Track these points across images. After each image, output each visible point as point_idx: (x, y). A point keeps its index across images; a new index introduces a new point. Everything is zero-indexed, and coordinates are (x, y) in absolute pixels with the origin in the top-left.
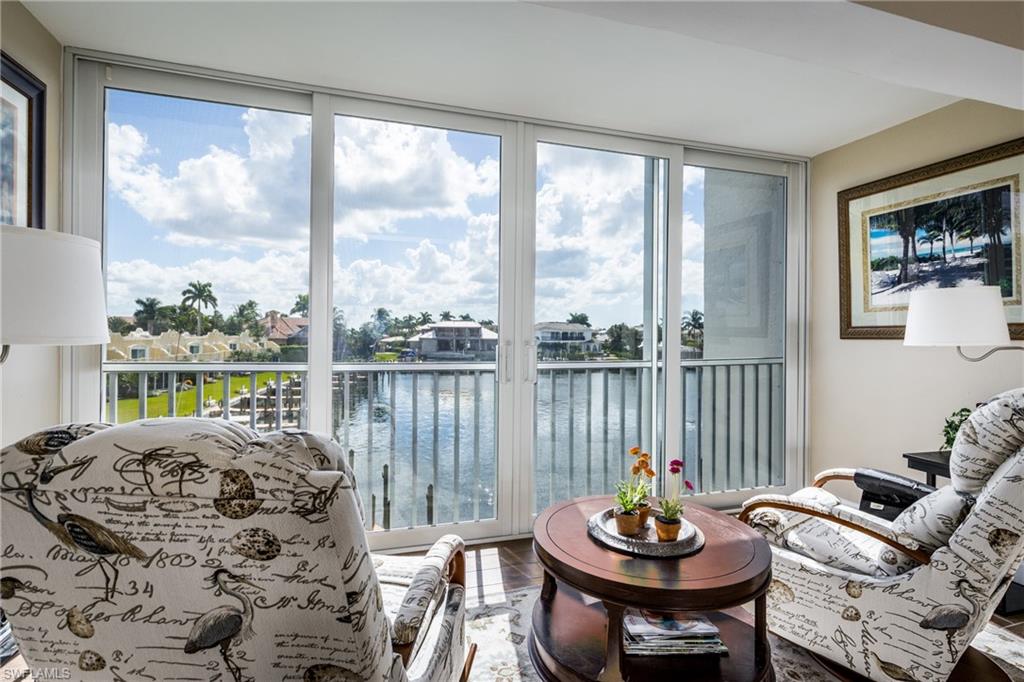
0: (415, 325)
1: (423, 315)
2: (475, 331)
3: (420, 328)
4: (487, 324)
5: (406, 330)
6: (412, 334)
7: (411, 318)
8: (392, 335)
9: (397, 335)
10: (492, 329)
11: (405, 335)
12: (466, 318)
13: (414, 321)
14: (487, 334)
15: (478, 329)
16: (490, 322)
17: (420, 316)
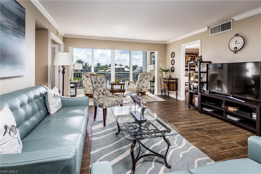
0: (108, 67)
1: (110, 65)
2: (123, 69)
3: (109, 68)
4: (127, 67)
5: (105, 68)
6: (107, 69)
7: (106, 65)
8: (101, 70)
9: (103, 70)
10: (127, 68)
11: (105, 70)
12: (121, 65)
13: (107, 66)
14: (126, 69)
15: (124, 68)
16: (127, 66)
17: (109, 65)
